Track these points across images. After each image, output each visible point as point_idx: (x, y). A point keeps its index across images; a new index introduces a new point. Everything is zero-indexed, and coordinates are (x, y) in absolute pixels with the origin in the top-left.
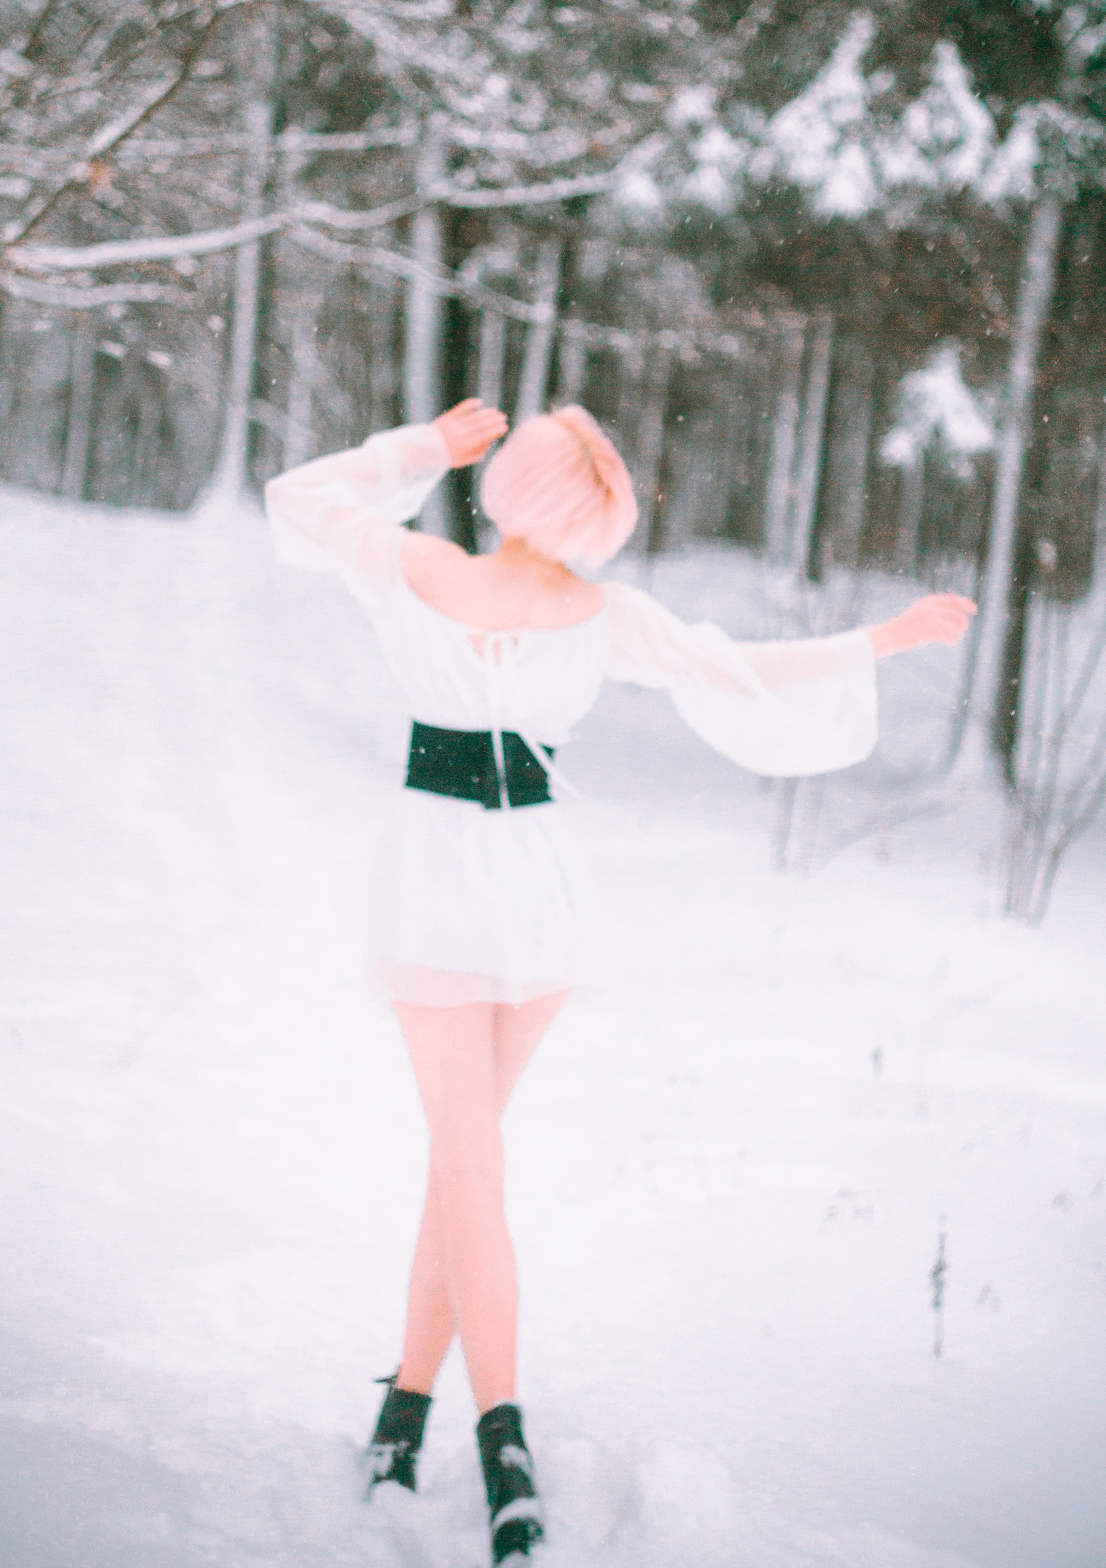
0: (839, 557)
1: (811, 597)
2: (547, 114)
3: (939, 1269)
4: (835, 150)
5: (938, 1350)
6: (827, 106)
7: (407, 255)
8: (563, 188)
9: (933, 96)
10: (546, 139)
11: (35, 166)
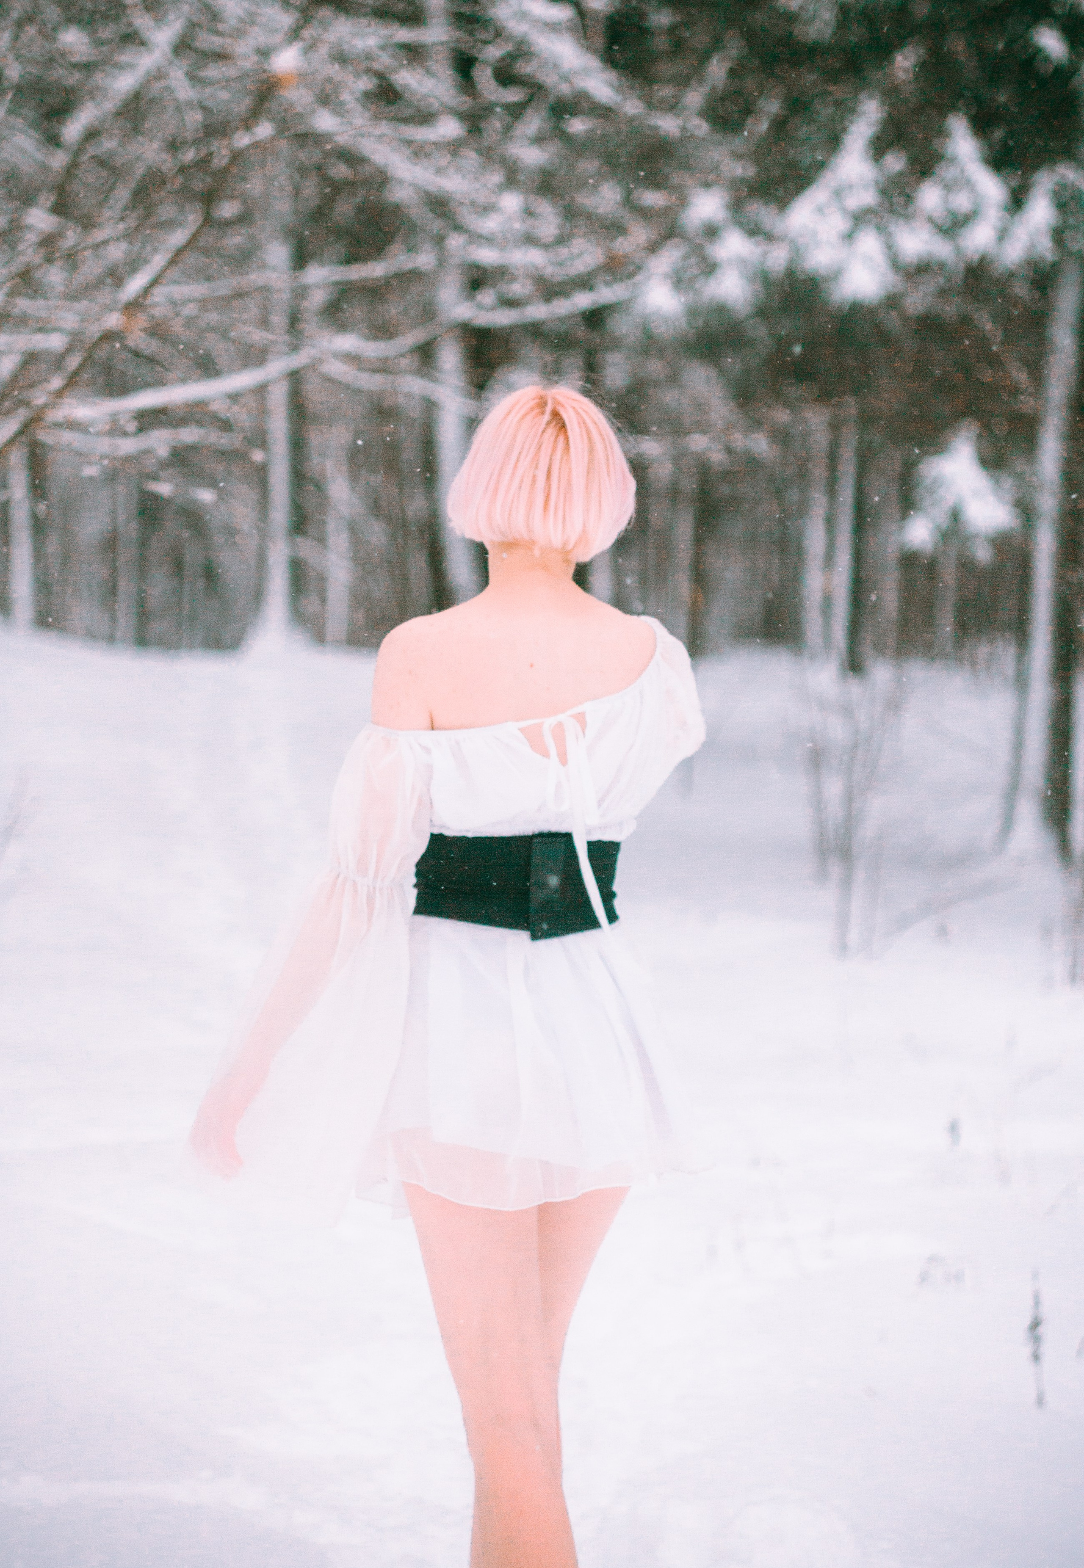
0: (880, 649)
1: (855, 688)
2: (561, 227)
3: (1035, 1324)
4: (849, 237)
5: (1040, 1401)
6: (838, 193)
7: (434, 380)
8: (583, 301)
9: (947, 172)
10: (564, 252)
11: (69, 319)
